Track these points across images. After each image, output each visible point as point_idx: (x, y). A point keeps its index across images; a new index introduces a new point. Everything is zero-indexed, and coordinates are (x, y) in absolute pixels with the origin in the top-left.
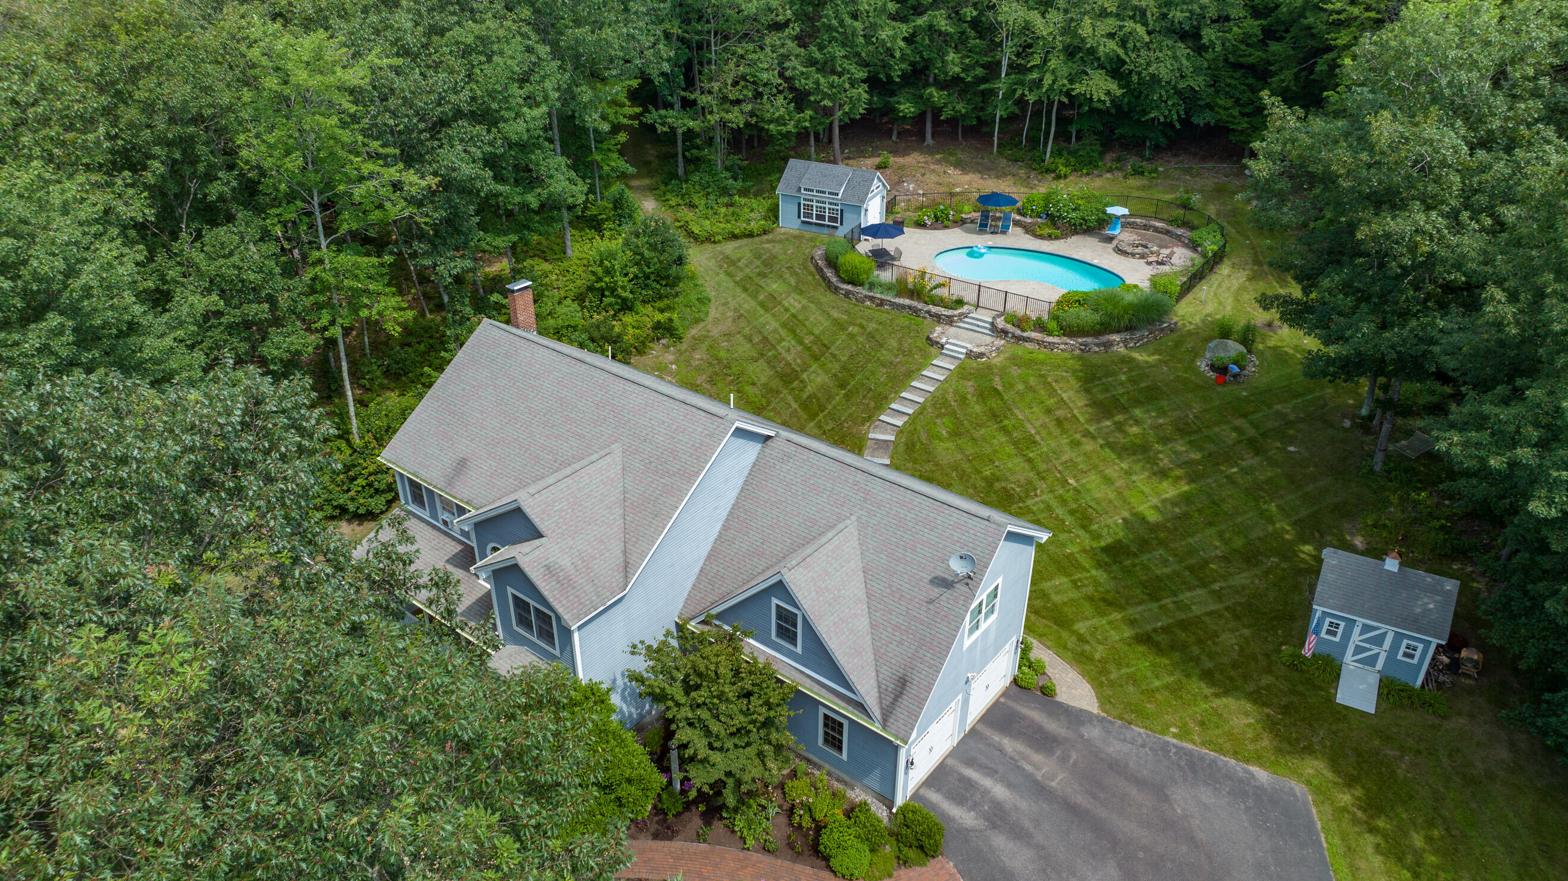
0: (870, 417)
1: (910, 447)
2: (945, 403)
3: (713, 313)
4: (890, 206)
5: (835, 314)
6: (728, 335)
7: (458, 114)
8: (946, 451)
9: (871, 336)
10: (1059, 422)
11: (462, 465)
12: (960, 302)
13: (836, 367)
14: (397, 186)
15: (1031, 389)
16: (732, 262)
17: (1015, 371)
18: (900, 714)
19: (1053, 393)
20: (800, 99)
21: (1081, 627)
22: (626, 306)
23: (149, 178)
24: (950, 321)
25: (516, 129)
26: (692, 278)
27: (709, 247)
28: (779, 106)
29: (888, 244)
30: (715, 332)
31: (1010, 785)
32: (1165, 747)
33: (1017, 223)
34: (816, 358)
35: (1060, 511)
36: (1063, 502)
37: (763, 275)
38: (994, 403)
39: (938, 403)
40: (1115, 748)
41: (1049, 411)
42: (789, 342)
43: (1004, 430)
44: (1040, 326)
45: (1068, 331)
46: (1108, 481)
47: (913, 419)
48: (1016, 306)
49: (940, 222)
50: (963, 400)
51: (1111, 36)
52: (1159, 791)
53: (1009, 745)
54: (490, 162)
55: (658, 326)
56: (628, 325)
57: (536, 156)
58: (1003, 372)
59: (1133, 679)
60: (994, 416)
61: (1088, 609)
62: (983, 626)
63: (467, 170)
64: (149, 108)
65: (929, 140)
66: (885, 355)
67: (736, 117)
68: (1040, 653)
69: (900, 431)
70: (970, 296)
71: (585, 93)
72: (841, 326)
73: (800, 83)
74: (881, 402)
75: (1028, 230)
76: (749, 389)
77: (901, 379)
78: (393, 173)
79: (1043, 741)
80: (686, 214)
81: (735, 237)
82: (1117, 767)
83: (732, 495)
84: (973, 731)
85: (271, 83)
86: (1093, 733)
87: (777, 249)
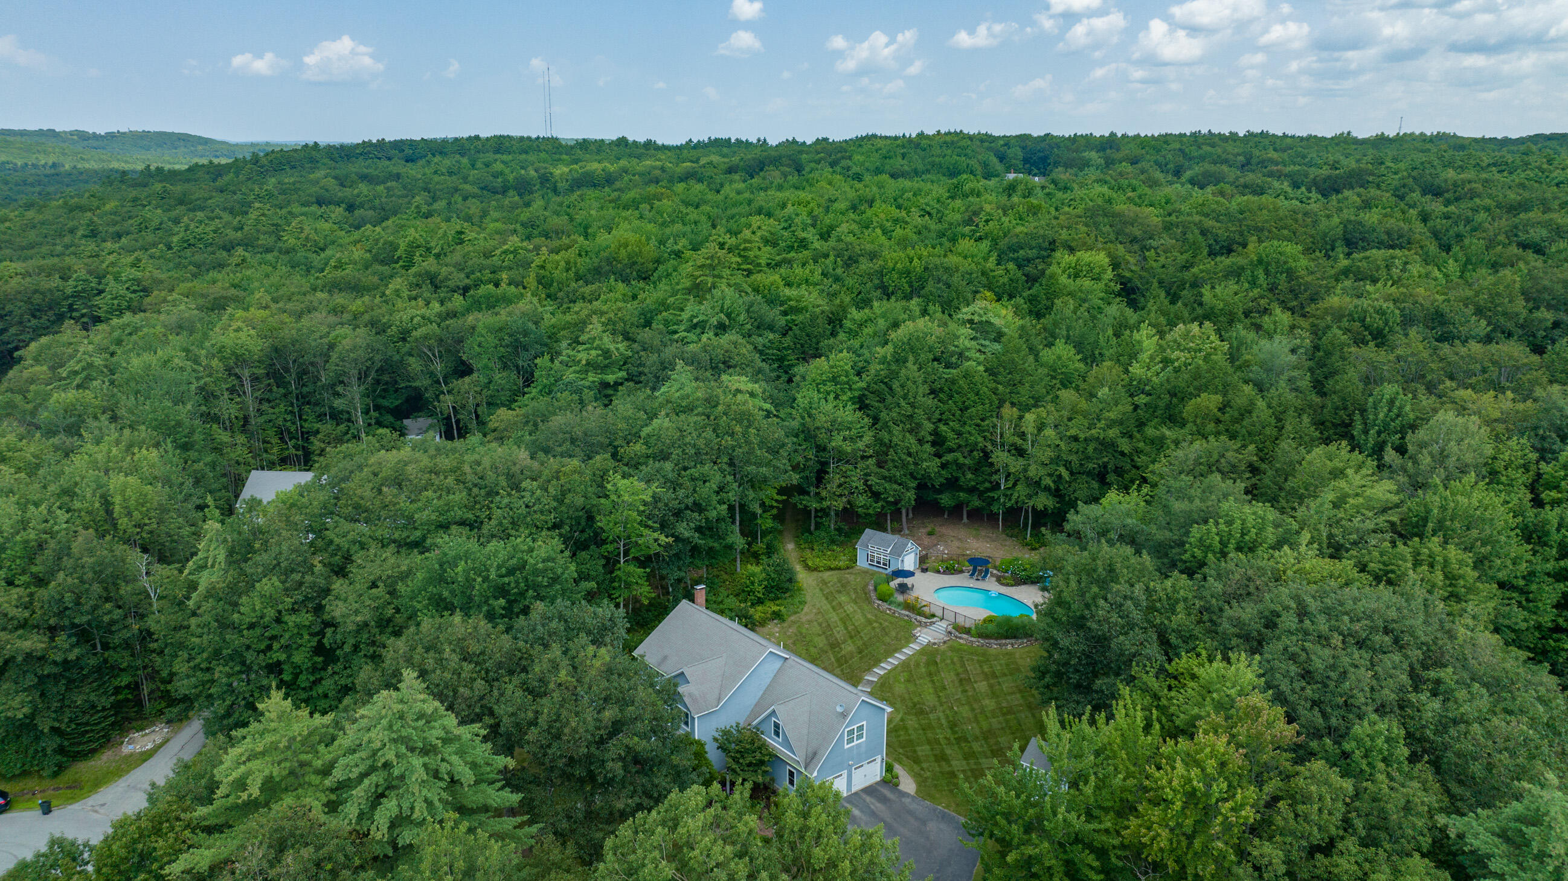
0: (869, 670)
1: (883, 685)
2: (908, 666)
3: (806, 609)
4: (923, 560)
5: (869, 616)
6: (810, 622)
7: (687, 508)
8: (899, 688)
9: (884, 629)
10: (961, 681)
11: (665, 658)
12: (933, 616)
13: (859, 643)
14: (656, 540)
15: (953, 663)
16: (824, 583)
17: (949, 654)
18: (812, 765)
19: (963, 665)
20: (876, 496)
21: (925, 765)
22: (760, 602)
23: (563, 531)
24: (926, 625)
25: (713, 514)
26: (800, 589)
27: (815, 574)
28: (861, 500)
29: (908, 581)
30: (804, 619)
31: (862, 811)
32: (935, 810)
33: (992, 575)
34: (851, 637)
35: (944, 721)
36: (947, 717)
37: (839, 592)
38: (933, 669)
39: (905, 665)
40: (913, 806)
41: (958, 674)
42: (841, 628)
43: (933, 682)
44: (968, 631)
45: (981, 635)
46: (973, 710)
47: (890, 671)
48: (960, 621)
49: (950, 571)
50: (918, 665)
51: (1050, 475)
52: (924, 823)
53: (868, 799)
54: (699, 529)
55: (774, 612)
56: (758, 612)
57: (723, 525)
58: (944, 652)
59: (936, 786)
60: (930, 674)
61: (932, 759)
62: (856, 742)
63: (687, 534)
64: (569, 507)
65: (965, 520)
66: (887, 639)
67: (840, 504)
68: (898, 769)
69: (881, 677)
70: (939, 613)
71: (751, 494)
72: (869, 622)
73: (875, 488)
74: (877, 662)
75: (999, 580)
76: (812, 650)
77: (890, 652)
78: (656, 535)
79: (884, 800)
80: (808, 554)
81: (831, 569)
82: (910, 812)
83: (768, 681)
84: (856, 793)
85: (613, 497)
86: (907, 800)
87: (851, 578)
